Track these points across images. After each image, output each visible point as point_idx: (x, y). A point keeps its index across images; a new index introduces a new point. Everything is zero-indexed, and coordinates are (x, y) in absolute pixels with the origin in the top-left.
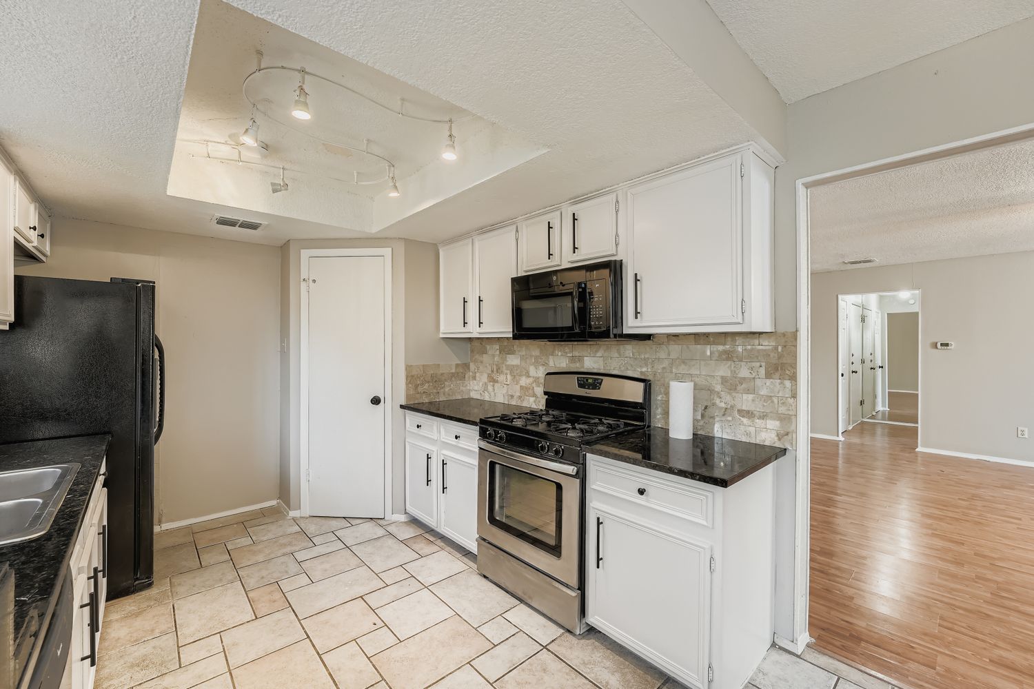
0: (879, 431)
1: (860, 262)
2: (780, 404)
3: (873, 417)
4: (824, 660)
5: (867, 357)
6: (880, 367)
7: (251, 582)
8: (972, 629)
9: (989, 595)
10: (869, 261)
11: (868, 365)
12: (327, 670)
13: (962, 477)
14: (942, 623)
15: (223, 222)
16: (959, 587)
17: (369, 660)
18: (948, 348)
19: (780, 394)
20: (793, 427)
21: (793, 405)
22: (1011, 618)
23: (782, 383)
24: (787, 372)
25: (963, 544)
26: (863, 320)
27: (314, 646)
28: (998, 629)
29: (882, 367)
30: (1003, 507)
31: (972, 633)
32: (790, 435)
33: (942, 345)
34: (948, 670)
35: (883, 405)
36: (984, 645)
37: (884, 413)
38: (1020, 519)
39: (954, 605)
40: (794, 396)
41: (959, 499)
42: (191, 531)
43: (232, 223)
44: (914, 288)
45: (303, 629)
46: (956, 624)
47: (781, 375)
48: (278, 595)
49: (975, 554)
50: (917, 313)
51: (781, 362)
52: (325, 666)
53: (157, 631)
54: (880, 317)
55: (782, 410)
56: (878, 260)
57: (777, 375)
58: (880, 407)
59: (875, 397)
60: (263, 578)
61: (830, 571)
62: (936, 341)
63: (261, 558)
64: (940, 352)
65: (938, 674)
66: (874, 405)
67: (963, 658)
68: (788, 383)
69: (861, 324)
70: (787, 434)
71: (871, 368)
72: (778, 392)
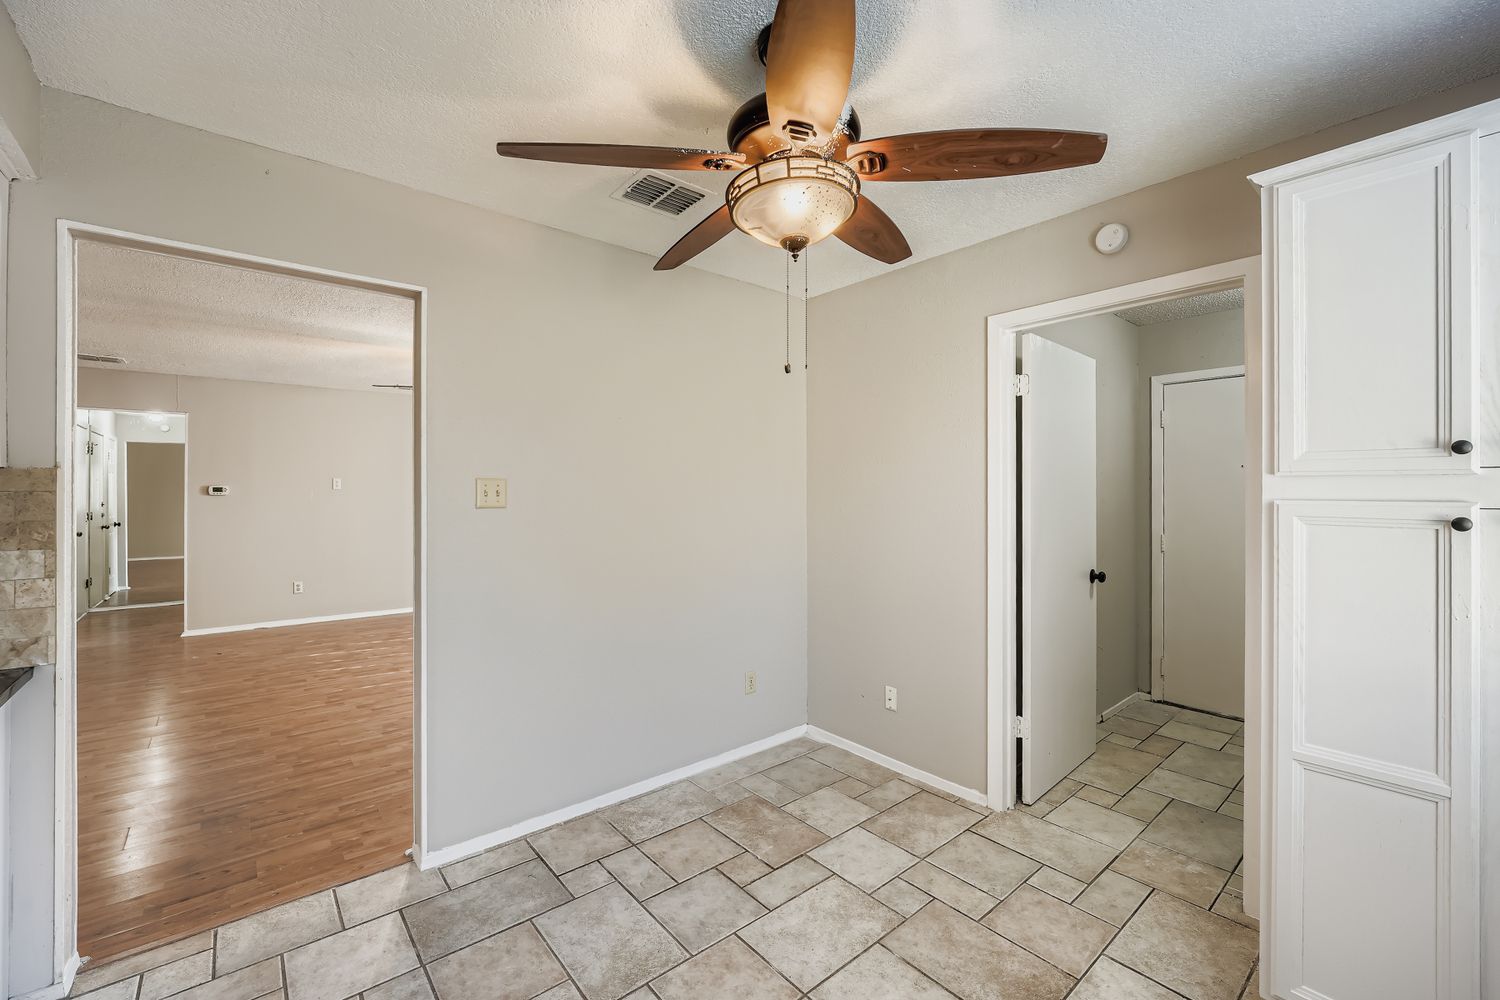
0: (114, 622)
1: (98, 359)
2: (19, 593)
3: (106, 603)
4: (109, 973)
5: (97, 508)
6: (115, 525)
8: (284, 812)
9: (292, 770)
10: (114, 361)
11: (98, 521)
13: (243, 654)
14: (253, 824)
16: (262, 777)
18: (222, 493)
19: (20, 575)
20: (48, 627)
21: (49, 590)
22: (315, 780)
23: (22, 556)
24: (36, 536)
25: (257, 729)
26: (90, 450)
28: (304, 797)
29: (119, 525)
30: (287, 673)
31: (284, 817)
32: (42, 643)
33: (215, 490)
34: (269, 869)
35: (121, 583)
36: (294, 821)
37: (121, 594)
38: (304, 681)
39: (261, 799)
40: (51, 574)
41: (246, 680)
44: (177, 411)
46: (267, 817)
47: (20, 543)
49: (272, 734)
50: (183, 445)
51: (20, 518)
54: (116, 447)
55: (24, 601)
56: (127, 362)
57: (13, 542)
58: (115, 587)
59: (108, 571)
61: (89, 850)
62: (207, 485)
64: (214, 500)
65: (262, 879)
66: (106, 583)
67: (280, 847)
68: (37, 556)
69: (87, 456)
70: (36, 641)
71: (103, 527)
72: (16, 573)
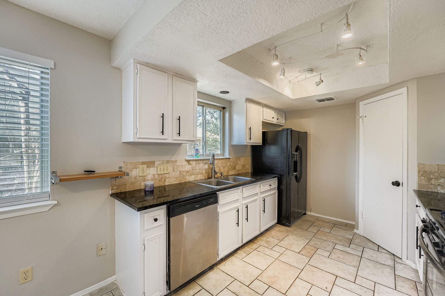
7: (312, 243)
12: (293, 283)
15: (320, 101)
17: (307, 294)
27: (300, 274)
42: (318, 219)
43: (323, 100)
45: (305, 267)
48: (312, 252)
52: (294, 281)
53: (278, 238)
60: (316, 244)
63: (324, 238)
